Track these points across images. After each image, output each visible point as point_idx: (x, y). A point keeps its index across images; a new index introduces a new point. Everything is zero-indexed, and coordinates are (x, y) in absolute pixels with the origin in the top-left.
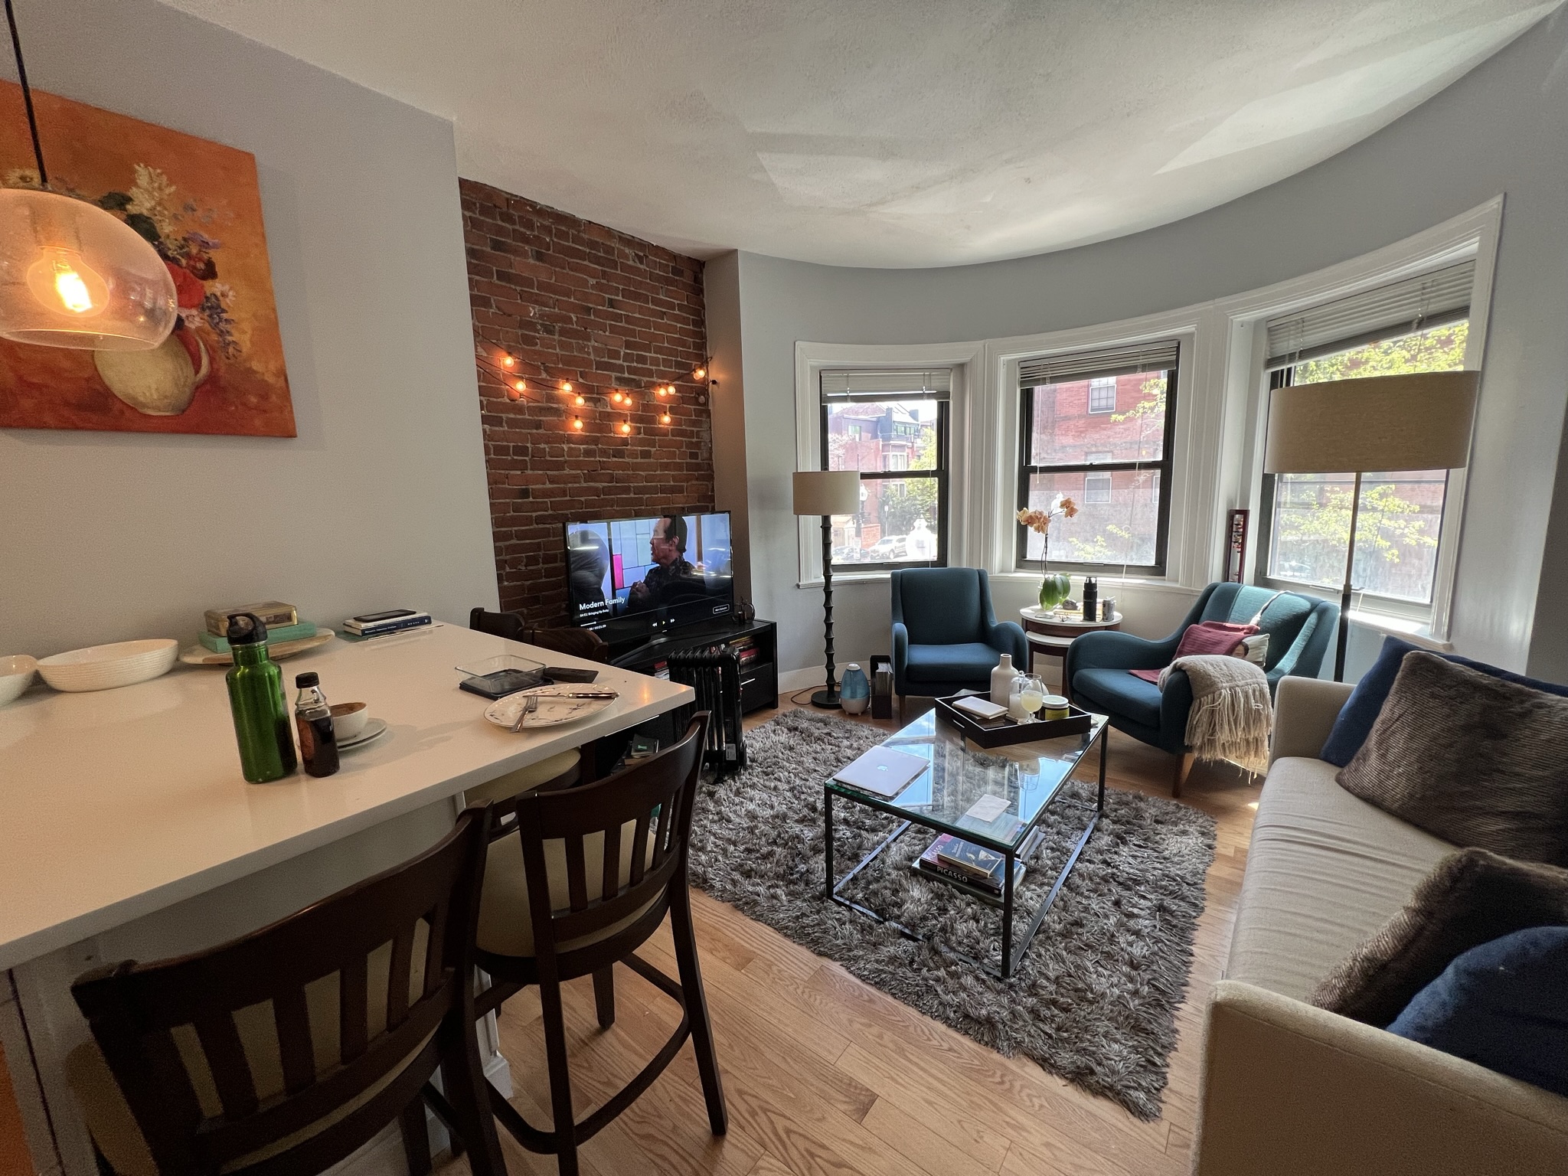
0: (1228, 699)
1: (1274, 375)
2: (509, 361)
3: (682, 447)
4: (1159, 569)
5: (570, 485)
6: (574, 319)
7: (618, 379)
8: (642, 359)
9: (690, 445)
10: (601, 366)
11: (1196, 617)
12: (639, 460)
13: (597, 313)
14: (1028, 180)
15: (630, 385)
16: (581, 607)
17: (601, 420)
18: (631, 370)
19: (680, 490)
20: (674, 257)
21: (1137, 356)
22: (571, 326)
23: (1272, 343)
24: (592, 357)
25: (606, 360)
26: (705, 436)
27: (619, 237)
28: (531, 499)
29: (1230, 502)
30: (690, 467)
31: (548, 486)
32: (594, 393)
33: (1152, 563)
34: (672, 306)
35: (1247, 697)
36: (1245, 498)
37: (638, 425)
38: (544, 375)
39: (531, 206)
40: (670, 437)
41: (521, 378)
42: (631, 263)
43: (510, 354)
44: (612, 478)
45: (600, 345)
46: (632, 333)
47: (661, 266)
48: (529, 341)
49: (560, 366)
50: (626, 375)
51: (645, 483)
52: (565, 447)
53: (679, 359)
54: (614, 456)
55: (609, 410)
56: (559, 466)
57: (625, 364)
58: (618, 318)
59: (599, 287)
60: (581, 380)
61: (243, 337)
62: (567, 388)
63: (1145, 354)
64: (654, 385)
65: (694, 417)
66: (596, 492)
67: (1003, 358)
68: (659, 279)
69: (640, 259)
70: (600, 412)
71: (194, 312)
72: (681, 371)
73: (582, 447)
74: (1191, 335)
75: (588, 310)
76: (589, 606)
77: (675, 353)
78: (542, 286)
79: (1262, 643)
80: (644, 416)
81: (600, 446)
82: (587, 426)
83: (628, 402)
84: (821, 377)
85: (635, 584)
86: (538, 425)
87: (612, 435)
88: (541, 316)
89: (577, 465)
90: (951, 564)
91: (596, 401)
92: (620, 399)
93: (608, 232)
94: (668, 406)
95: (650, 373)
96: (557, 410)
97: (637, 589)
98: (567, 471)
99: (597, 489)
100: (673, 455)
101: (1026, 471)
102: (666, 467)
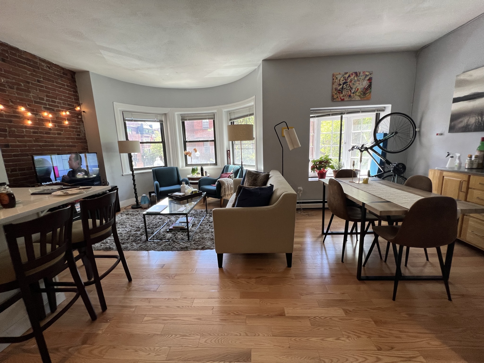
0: (227, 186)
1: (231, 122)
3: (73, 132)
4: (216, 164)
5: (28, 143)
6: (23, 85)
7: (44, 107)
8: (55, 102)
9: (76, 131)
10: (36, 102)
11: (223, 173)
12: (57, 136)
13: (33, 84)
14: (177, 73)
15: (50, 110)
16: (43, 184)
17: (39, 121)
18: (49, 105)
19: (74, 146)
20: (63, 69)
21: (206, 116)
22: (21, 87)
23: (230, 116)
24: (32, 99)
25: (39, 101)
26: (82, 129)
27: (39, 59)
28: (11, 148)
29: (227, 149)
30: (77, 139)
31: (18, 143)
32: (35, 112)
33: (215, 163)
34: (64, 85)
35: (230, 185)
36: (229, 148)
37: (55, 124)
38: (11, 104)
40: (68, 128)
42: (45, 68)
44: (46, 142)
45: (35, 95)
46: (49, 92)
47: (58, 71)
48: (3, 91)
49: (18, 101)
50: (48, 106)
51: (60, 144)
52: (24, 130)
53: (69, 103)
54: (46, 134)
55: (42, 118)
56: (23, 137)
57: (47, 103)
58: (42, 86)
59: (31, 74)
60: (28, 107)
62: (22, 109)
63: (208, 116)
64: (60, 111)
65: (77, 123)
66: (40, 146)
67: (176, 113)
68: (58, 75)
69: (49, 68)
70: (39, 118)
72: (70, 107)
73: (32, 130)
74: (216, 112)
75: (28, 83)
76: (46, 184)
77: (67, 101)
78: (6, 71)
79: (233, 175)
80: (57, 121)
81: (39, 130)
82: (33, 123)
83: (50, 116)
84: (123, 113)
85: (64, 176)
86: (11, 121)
87: (44, 127)
88: (7, 82)
89: (30, 136)
90: (168, 166)
91: (36, 115)
92: (47, 114)
93: (35, 56)
94: (66, 118)
95: (58, 107)
96: (20, 117)
97: (65, 177)
98: (26, 139)
99: (40, 145)
100: (70, 135)
101: (185, 142)
102: (68, 138)
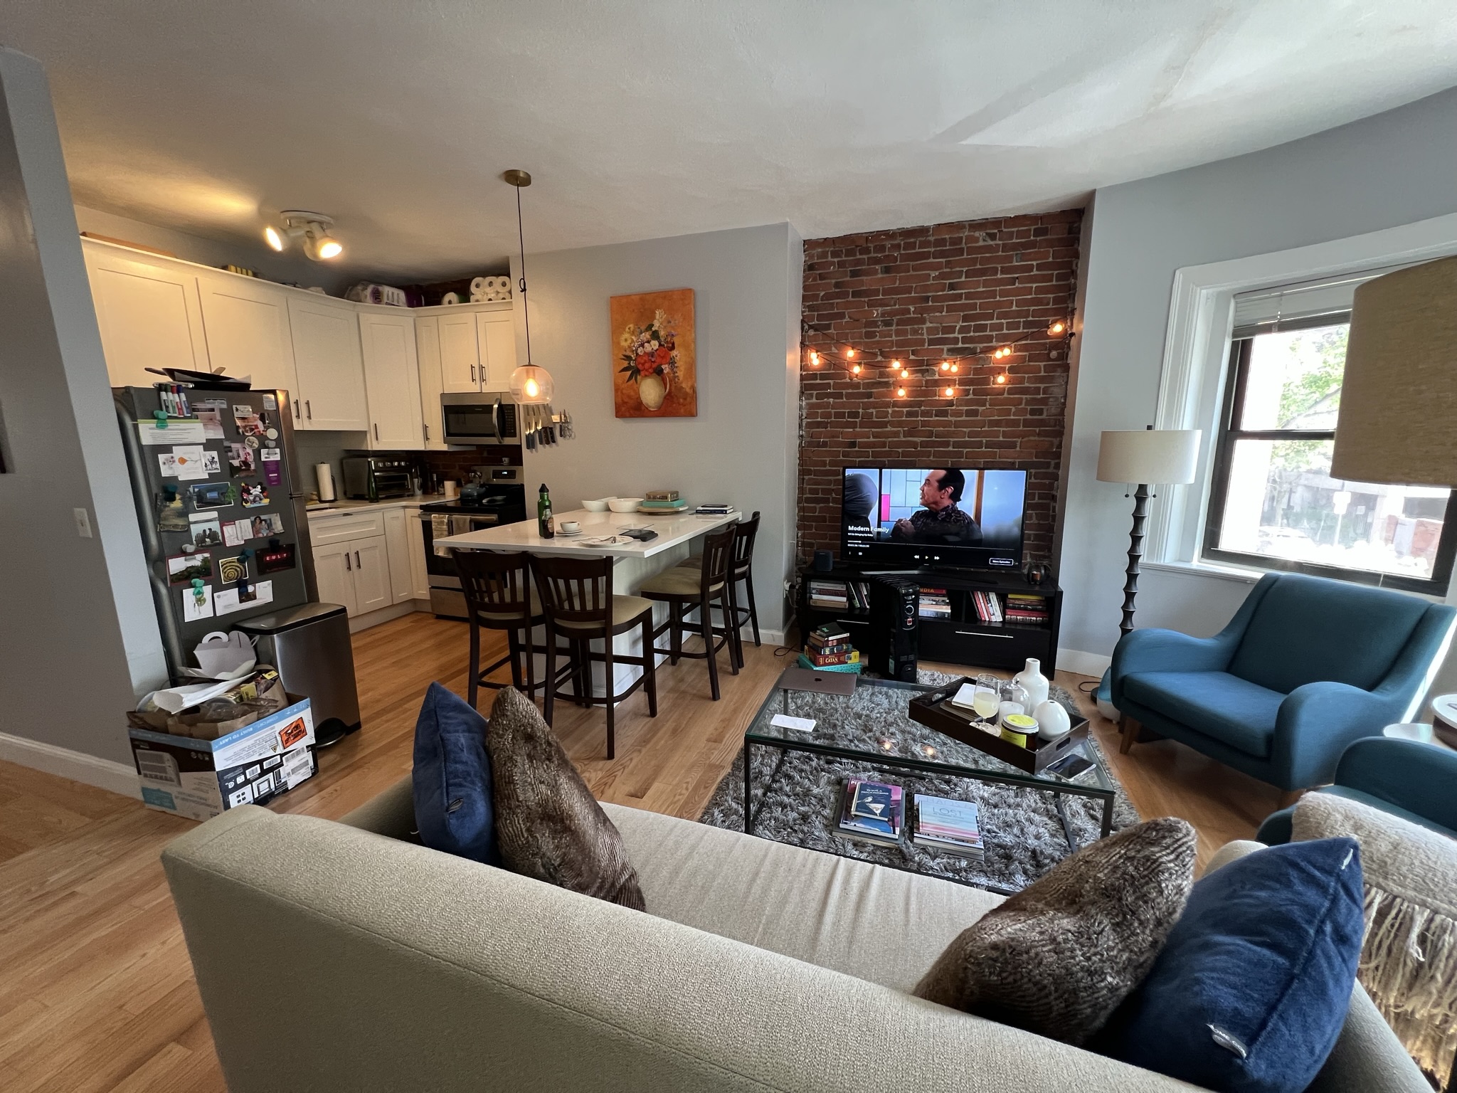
2: (851, 353)
3: (1021, 404)
5: (890, 439)
6: (912, 309)
7: (950, 350)
8: (981, 328)
9: (1033, 402)
10: (931, 342)
12: (964, 418)
13: (935, 299)
16: (850, 528)
17: (926, 387)
18: (965, 340)
19: (1013, 445)
20: (1038, 218)
22: (908, 316)
24: (925, 337)
25: (940, 336)
26: (1057, 391)
27: (970, 225)
28: (857, 449)
30: (1027, 423)
31: (872, 439)
32: (922, 366)
34: (1030, 268)
37: (968, 387)
38: (880, 358)
39: (884, 235)
40: (1006, 395)
41: (859, 364)
42: (981, 243)
43: (853, 348)
44: (930, 434)
45: (935, 325)
46: (974, 307)
47: (1019, 235)
48: (870, 335)
49: (894, 349)
50: (960, 345)
51: (967, 439)
52: (890, 410)
53: (1032, 318)
54: (936, 416)
55: (937, 377)
56: (884, 425)
57: (960, 336)
58: (959, 297)
59: (943, 276)
60: (912, 357)
61: (680, 374)
62: (897, 365)
64: (994, 349)
65: (1042, 374)
66: (914, 445)
68: (1015, 247)
69: (992, 237)
70: (927, 381)
71: (667, 366)
72: (1029, 330)
73: (905, 410)
75: (926, 299)
76: (856, 529)
77: (1026, 314)
78: (885, 292)
80: (976, 381)
81: (923, 408)
82: (910, 394)
83: (955, 369)
85: (900, 520)
86: (869, 396)
87: (937, 398)
88: (883, 315)
89: (900, 424)
91: (923, 372)
92: (949, 367)
93: (959, 226)
94: (1007, 366)
95: (990, 339)
96: (885, 382)
97: (902, 525)
98: (889, 428)
99: (915, 443)
100: (1008, 412)
102: (997, 423)
